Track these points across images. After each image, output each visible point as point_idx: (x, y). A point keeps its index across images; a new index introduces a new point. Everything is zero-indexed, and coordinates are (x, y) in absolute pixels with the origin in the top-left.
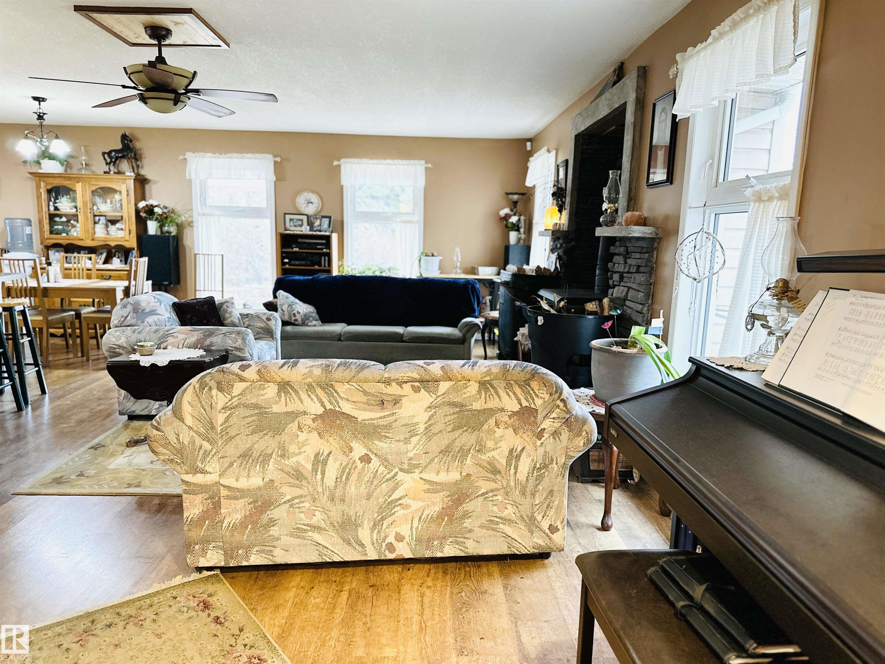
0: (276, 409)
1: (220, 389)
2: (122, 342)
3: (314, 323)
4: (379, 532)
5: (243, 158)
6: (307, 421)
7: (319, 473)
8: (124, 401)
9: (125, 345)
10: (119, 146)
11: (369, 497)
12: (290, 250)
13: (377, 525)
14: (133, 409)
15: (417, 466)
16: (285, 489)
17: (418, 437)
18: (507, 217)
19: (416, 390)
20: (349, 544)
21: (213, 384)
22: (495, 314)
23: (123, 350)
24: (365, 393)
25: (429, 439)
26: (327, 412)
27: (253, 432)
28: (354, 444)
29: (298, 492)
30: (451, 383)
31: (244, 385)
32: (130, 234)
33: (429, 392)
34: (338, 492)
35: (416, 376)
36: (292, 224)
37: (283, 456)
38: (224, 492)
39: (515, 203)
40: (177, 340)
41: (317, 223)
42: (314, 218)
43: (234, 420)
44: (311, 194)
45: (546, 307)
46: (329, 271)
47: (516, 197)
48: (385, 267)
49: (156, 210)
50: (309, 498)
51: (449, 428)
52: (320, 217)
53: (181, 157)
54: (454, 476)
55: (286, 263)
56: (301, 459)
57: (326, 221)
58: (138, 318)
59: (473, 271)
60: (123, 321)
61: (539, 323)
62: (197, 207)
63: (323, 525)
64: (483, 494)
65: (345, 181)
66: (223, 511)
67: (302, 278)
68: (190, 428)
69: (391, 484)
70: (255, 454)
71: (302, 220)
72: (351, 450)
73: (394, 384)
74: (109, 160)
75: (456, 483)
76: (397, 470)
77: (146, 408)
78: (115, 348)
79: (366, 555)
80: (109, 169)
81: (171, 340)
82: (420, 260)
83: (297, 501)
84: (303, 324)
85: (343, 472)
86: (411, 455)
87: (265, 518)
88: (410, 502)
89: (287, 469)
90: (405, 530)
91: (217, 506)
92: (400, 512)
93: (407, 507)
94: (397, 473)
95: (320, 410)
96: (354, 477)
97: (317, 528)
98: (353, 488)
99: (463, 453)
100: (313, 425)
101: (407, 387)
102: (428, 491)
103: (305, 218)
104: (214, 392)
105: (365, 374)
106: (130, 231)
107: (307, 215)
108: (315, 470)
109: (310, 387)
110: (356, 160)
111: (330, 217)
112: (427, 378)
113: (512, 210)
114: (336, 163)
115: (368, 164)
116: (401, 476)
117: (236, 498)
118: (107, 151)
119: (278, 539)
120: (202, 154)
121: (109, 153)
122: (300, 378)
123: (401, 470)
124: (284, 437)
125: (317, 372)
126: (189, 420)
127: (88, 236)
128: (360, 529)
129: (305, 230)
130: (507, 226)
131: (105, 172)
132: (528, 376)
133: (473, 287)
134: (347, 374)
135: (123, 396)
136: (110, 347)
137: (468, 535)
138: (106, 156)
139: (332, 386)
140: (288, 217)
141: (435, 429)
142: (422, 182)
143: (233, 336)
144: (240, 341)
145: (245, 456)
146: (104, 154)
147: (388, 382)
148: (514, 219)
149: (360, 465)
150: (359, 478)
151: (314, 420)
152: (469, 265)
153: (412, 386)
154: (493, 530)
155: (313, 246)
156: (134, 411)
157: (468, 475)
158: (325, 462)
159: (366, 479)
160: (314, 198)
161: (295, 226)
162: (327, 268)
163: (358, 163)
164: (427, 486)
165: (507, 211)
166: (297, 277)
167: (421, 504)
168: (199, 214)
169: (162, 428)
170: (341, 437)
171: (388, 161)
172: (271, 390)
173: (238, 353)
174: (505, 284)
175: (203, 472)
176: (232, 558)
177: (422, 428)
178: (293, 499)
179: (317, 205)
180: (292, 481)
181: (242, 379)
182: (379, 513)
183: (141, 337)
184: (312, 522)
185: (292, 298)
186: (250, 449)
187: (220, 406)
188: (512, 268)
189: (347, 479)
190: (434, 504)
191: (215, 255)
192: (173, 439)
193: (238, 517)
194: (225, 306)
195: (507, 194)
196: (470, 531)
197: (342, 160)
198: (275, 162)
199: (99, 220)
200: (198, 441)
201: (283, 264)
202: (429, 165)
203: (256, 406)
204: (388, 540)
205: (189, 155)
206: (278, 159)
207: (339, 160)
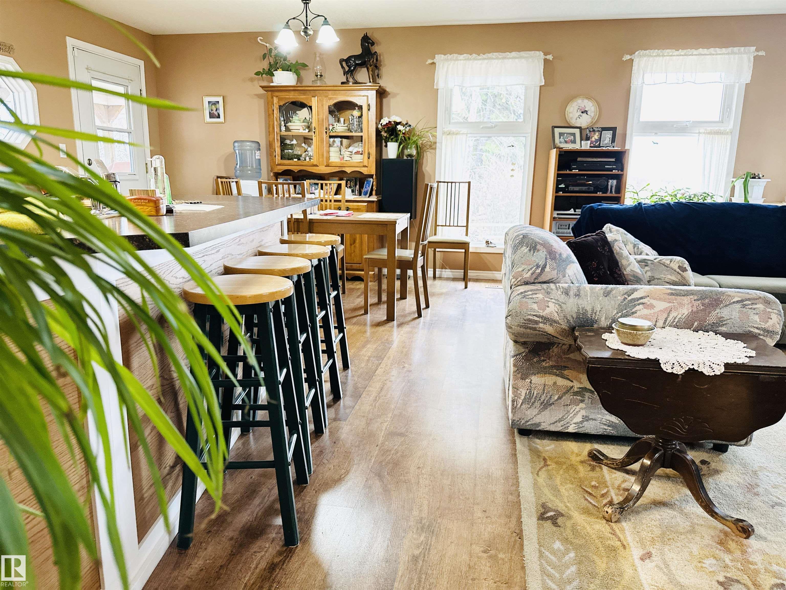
2: (551, 313)
5: (504, 58)
8: (524, 406)
9: (556, 317)
10: (358, 51)
12: (568, 172)
14: (537, 420)
23: (551, 325)
32: (369, 158)
36: (562, 140)
40: (652, 311)
41: (595, 137)
42: (590, 131)
44: (586, 101)
46: (617, 200)
49: (399, 127)
52: (600, 129)
53: (430, 61)
55: (562, 189)
57: (608, 135)
58: (559, 269)
60: (540, 274)
62: (442, 125)
65: (636, 80)
71: (574, 135)
74: (347, 69)
77: (560, 420)
78: (537, 322)
80: (347, 78)
81: (641, 311)
82: (745, 184)
103: (577, 131)
106: (369, 154)
107: (580, 128)
110: (655, 52)
111: (614, 130)
114: (627, 57)
115: (671, 56)
118: (345, 58)
120: (455, 55)
121: (347, 61)
127: (323, 161)
131: (343, 83)
135: (523, 398)
136: (529, 320)
138: (344, 64)
140: (557, 131)
143: (760, 306)
146: (341, 61)
155: (601, 167)
156: (539, 424)
160: (589, 105)
161: (566, 142)
162: (614, 194)
163: (658, 55)
168: (444, 133)
179: (592, 115)
183: (585, 303)
191: (459, 183)
197: (637, 53)
198: (546, 61)
199: (334, 141)
201: (557, 190)
202: (761, 53)
205: (439, 58)
206: (550, 57)
207: (632, 53)
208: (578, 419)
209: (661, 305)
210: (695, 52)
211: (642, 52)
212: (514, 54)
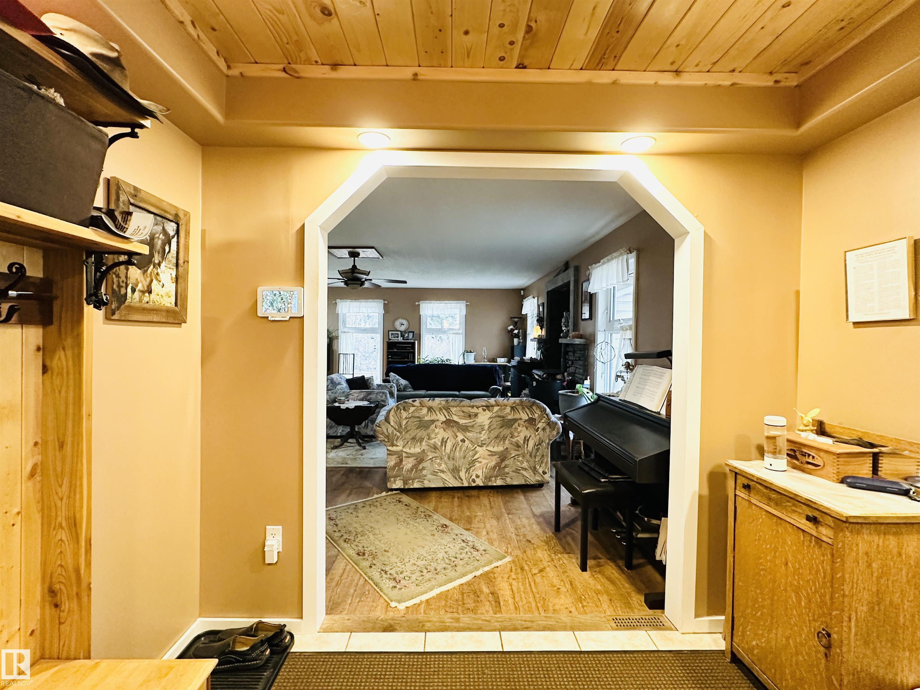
0: (427, 418)
1: (404, 410)
3: (410, 390)
4: (469, 473)
5: (367, 302)
6: (439, 424)
7: (444, 446)
11: (464, 457)
12: (391, 351)
13: (468, 470)
15: (484, 444)
16: (429, 454)
17: (484, 432)
18: (512, 330)
19: (484, 410)
20: (456, 478)
21: (402, 408)
22: (509, 384)
24: (463, 412)
25: (490, 432)
26: (447, 420)
27: (417, 428)
28: (458, 434)
29: (435, 455)
30: (499, 407)
31: (414, 408)
33: (489, 411)
34: (451, 455)
35: (484, 404)
36: (392, 336)
37: (429, 439)
38: (404, 455)
39: (516, 323)
40: (353, 397)
41: (406, 335)
42: (405, 333)
43: (409, 423)
44: (403, 320)
45: (537, 377)
46: (414, 362)
47: (516, 319)
48: (445, 359)
50: (439, 458)
51: (499, 427)
52: (408, 332)
53: (334, 302)
54: (501, 449)
55: (390, 358)
56: (436, 440)
57: (411, 335)
58: (333, 386)
59: (494, 360)
61: (534, 385)
62: (341, 328)
63: (445, 470)
64: (513, 457)
65: (422, 313)
66: (404, 463)
67: (401, 365)
68: (392, 426)
69: (474, 452)
70: (417, 438)
71: (398, 334)
72: (457, 437)
73: (475, 408)
75: (502, 452)
76: (476, 446)
79: (463, 484)
81: (351, 397)
82: (464, 355)
83: (434, 459)
84: (404, 390)
85: (454, 446)
86: (482, 439)
87: (421, 467)
88: (482, 460)
89: (430, 445)
90: (480, 473)
91: (401, 461)
92: (477, 465)
93: (481, 462)
94: (476, 447)
95: (444, 419)
96: (458, 449)
97: (443, 472)
98: (458, 454)
99: (504, 438)
100: (442, 426)
101: (480, 409)
102: (489, 455)
103: (399, 333)
104: (402, 411)
105: (463, 403)
107: (401, 331)
108: (442, 445)
109: (440, 409)
110: (428, 302)
111: (413, 332)
112: (489, 405)
113: (514, 327)
114: (417, 303)
115: (435, 303)
116: (478, 448)
117: (409, 457)
119: (426, 476)
120: (346, 300)
122: (436, 405)
123: (478, 445)
124: (429, 431)
125: (443, 403)
126: (392, 423)
128: (460, 472)
129: (400, 339)
130: (512, 335)
132: (531, 404)
133: (496, 370)
134: (455, 404)
137: (507, 475)
139: (449, 409)
140: (390, 333)
141: (492, 427)
142: (464, 312)
143: (381, 394)
144: (384, 397)
145: (414, 438)
147: (473, 407)
148: (516, 332)
149: (461, 443)
150: (461, 449)
151: (442, 423)
152: (491, 357)
153: (483, 409)
154: (518, 473)
155: (405, 348)
157: (507, 448)
158: (446, 442)
159: (463, 449)
160: (405, 322)
161: (394, 337)
162: (412, 360)
164: (489, 453)
165: (511, 327)
166: (399, 365)
167: (487, 461)
168: (342, 332)
169: (381, 426)
170: (453, 431)
171: (446, 302)
172: (425, 410)
173: (383, 403)
174: (514, 367)
175: (397, 446)
176: (406, 484)
177: (486, 427)
178: (432, 458)
179: (406, 326)
180: (432, 450)
181: (414, 406)
182: (469, 465)
183: (336, 395)
184: (440, 468)
185: (398, 377)
186: (415, 436)
187: (404, 417)
188: (517, 358)
189: (455, 449)
190: (492, 461)
191: (350, 354)
192: (385, 431)
193: (409, 466)
194: (369, 381)
195: (512, 318)
196: (508, 473)
197: (421, 302)
198: (384, 304)
200: (395, 432)
201: (388, 358)
202: (468, 303)
203: (418, 417)
204: (472, 478)
205: (338, 301)
206: (386, 302)
207: (419, 302)
208: (340, 431)
209: (356, 395)
210: (444, 302)
211: (423, 302)
212: (370, 300)
